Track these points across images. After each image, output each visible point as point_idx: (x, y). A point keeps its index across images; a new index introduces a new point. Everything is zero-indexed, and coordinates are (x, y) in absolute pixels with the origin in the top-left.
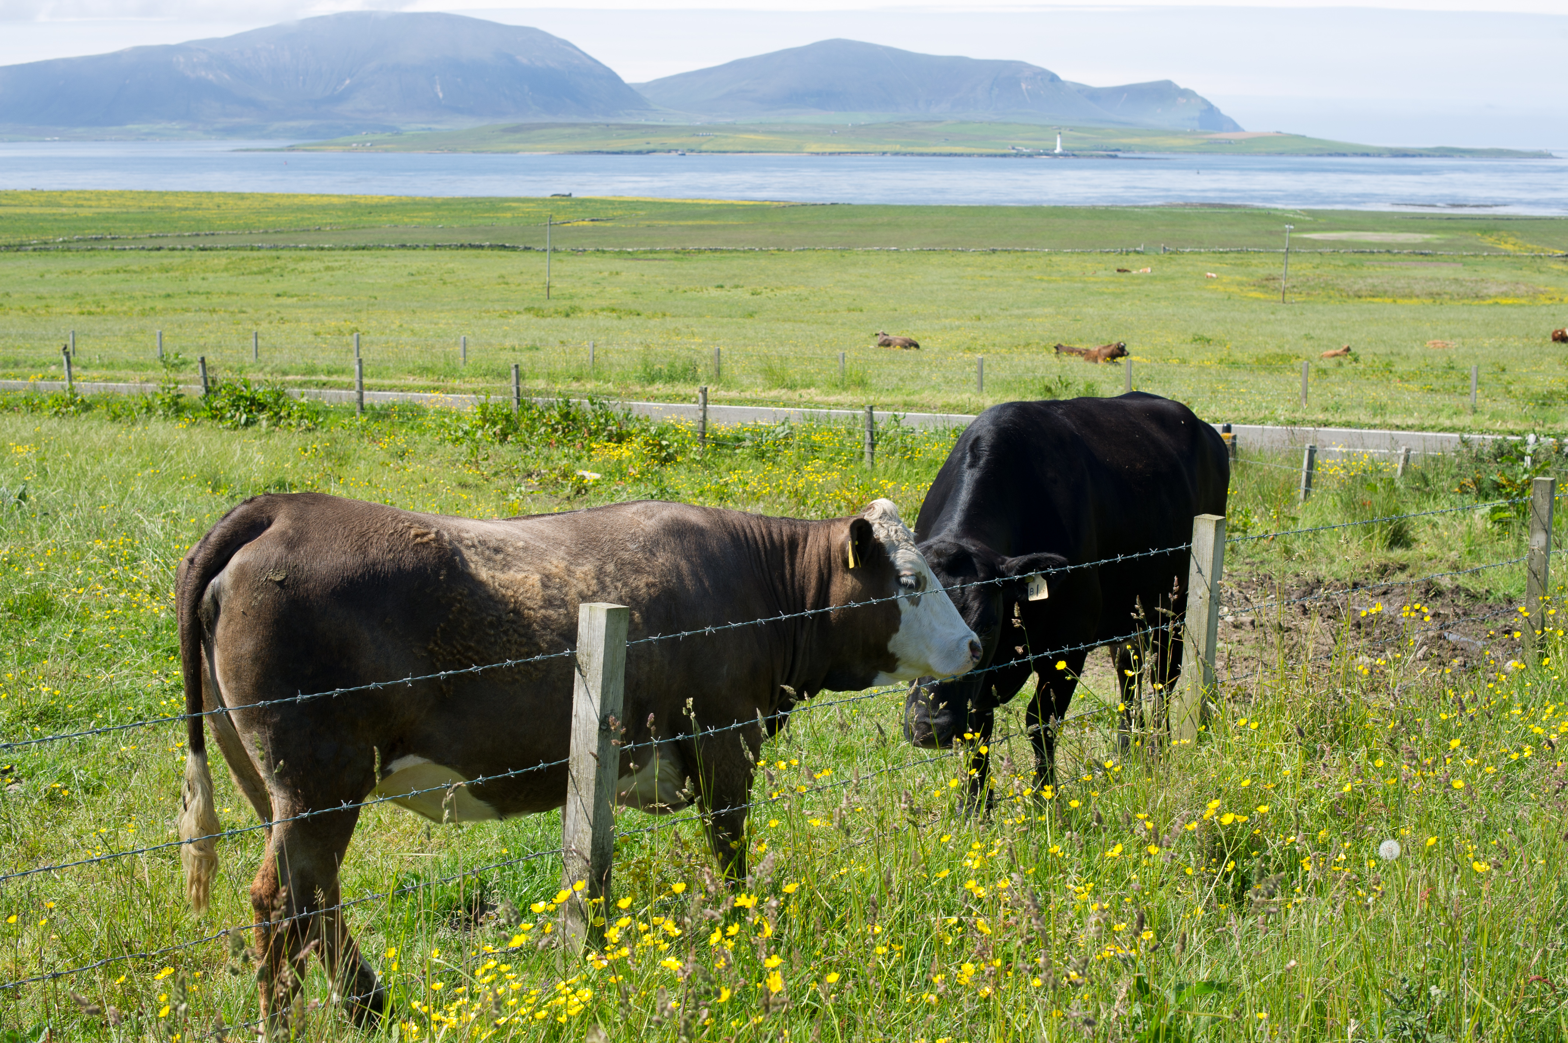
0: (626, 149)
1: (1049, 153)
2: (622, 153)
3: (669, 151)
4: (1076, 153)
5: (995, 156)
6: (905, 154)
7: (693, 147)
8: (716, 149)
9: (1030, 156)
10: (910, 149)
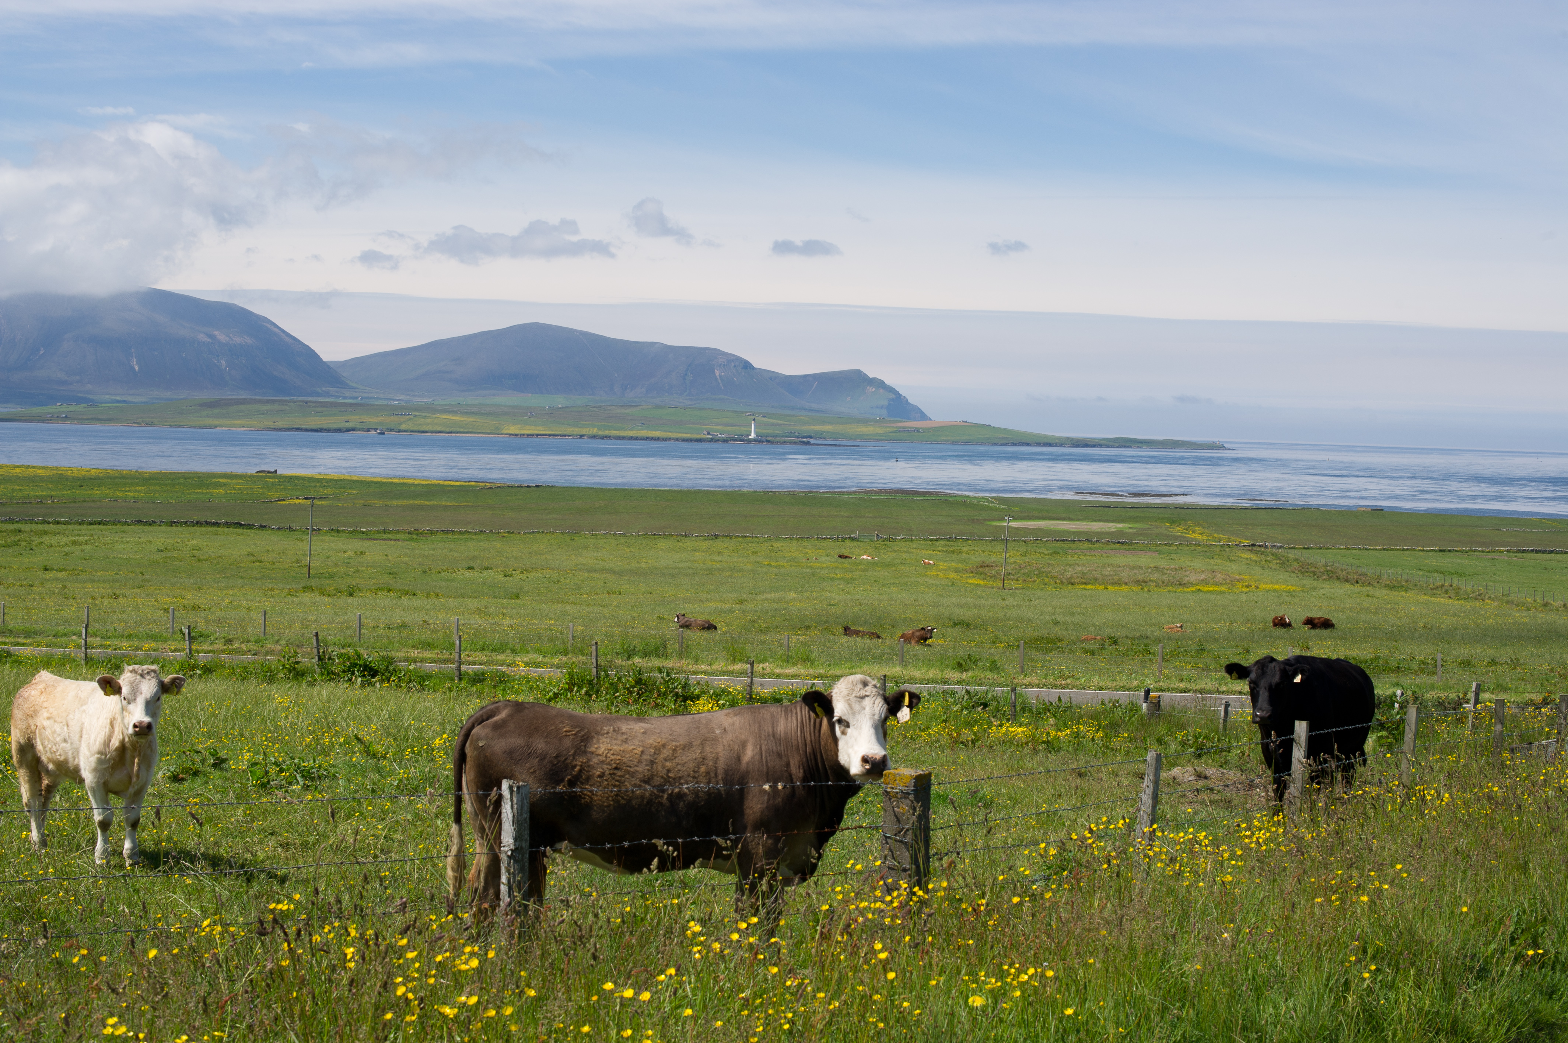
0: (325, 427)
1: (744, 439)
2: (320, 430)
3: (368, 430)
4: (770, 439)
5: (691, 440)
6: (602, 438)
7: (392, 426)
8: (416, 428)
9: (725, 441)
10: (607, 433)
